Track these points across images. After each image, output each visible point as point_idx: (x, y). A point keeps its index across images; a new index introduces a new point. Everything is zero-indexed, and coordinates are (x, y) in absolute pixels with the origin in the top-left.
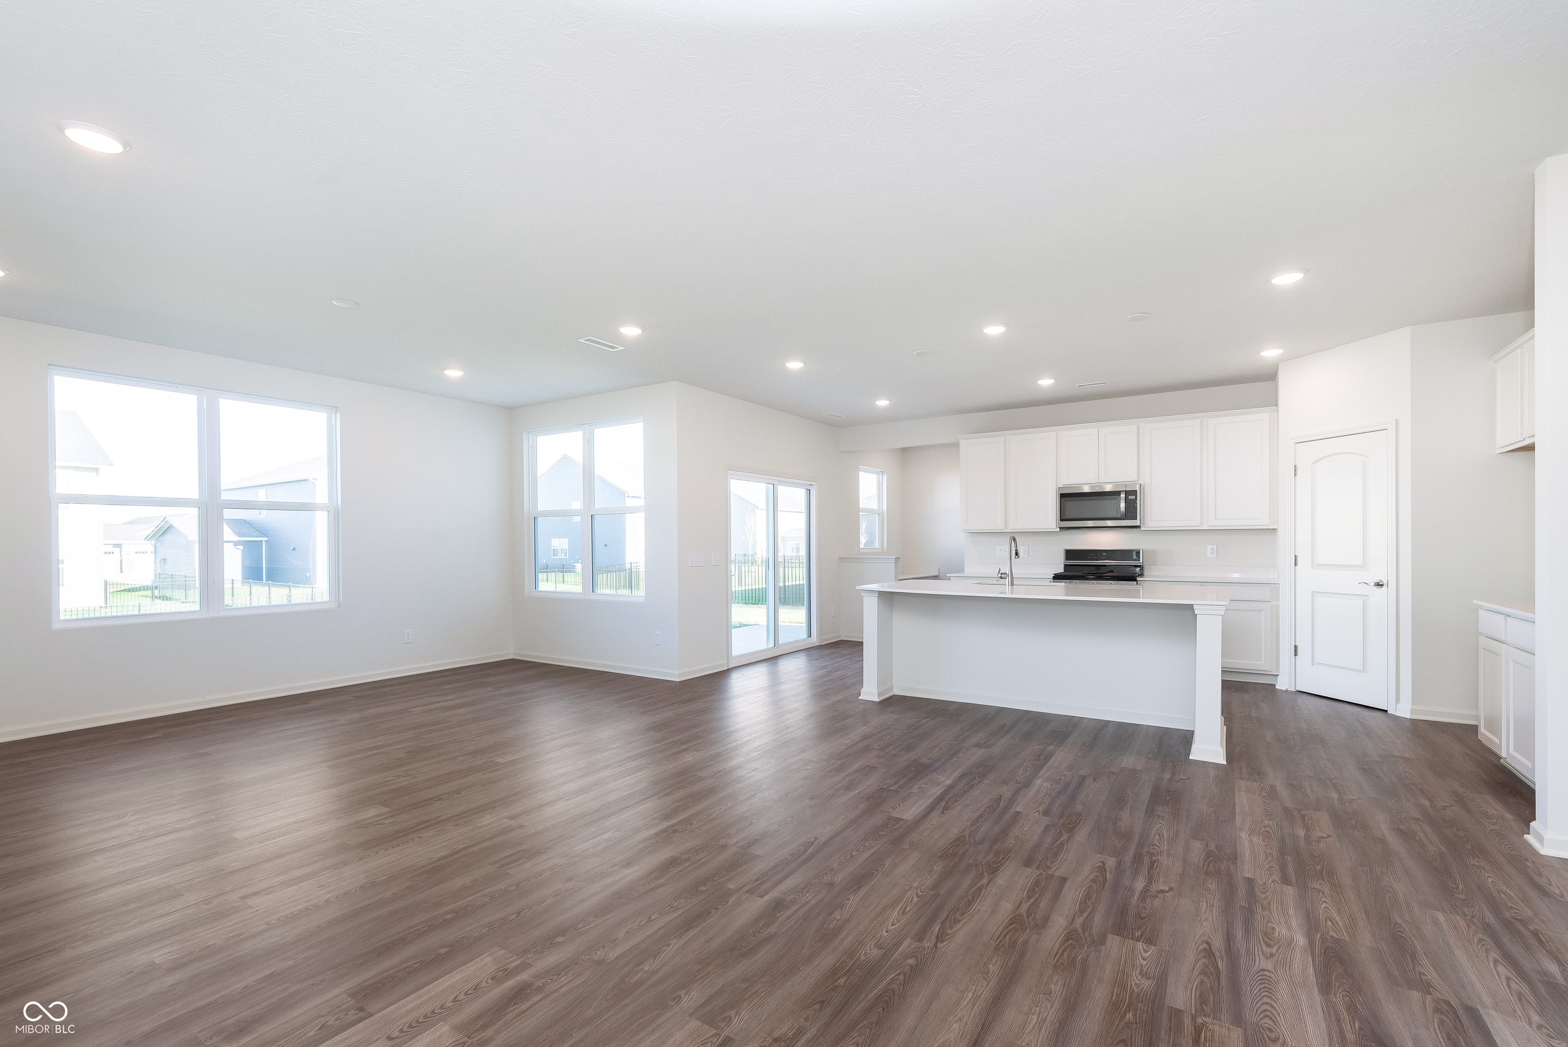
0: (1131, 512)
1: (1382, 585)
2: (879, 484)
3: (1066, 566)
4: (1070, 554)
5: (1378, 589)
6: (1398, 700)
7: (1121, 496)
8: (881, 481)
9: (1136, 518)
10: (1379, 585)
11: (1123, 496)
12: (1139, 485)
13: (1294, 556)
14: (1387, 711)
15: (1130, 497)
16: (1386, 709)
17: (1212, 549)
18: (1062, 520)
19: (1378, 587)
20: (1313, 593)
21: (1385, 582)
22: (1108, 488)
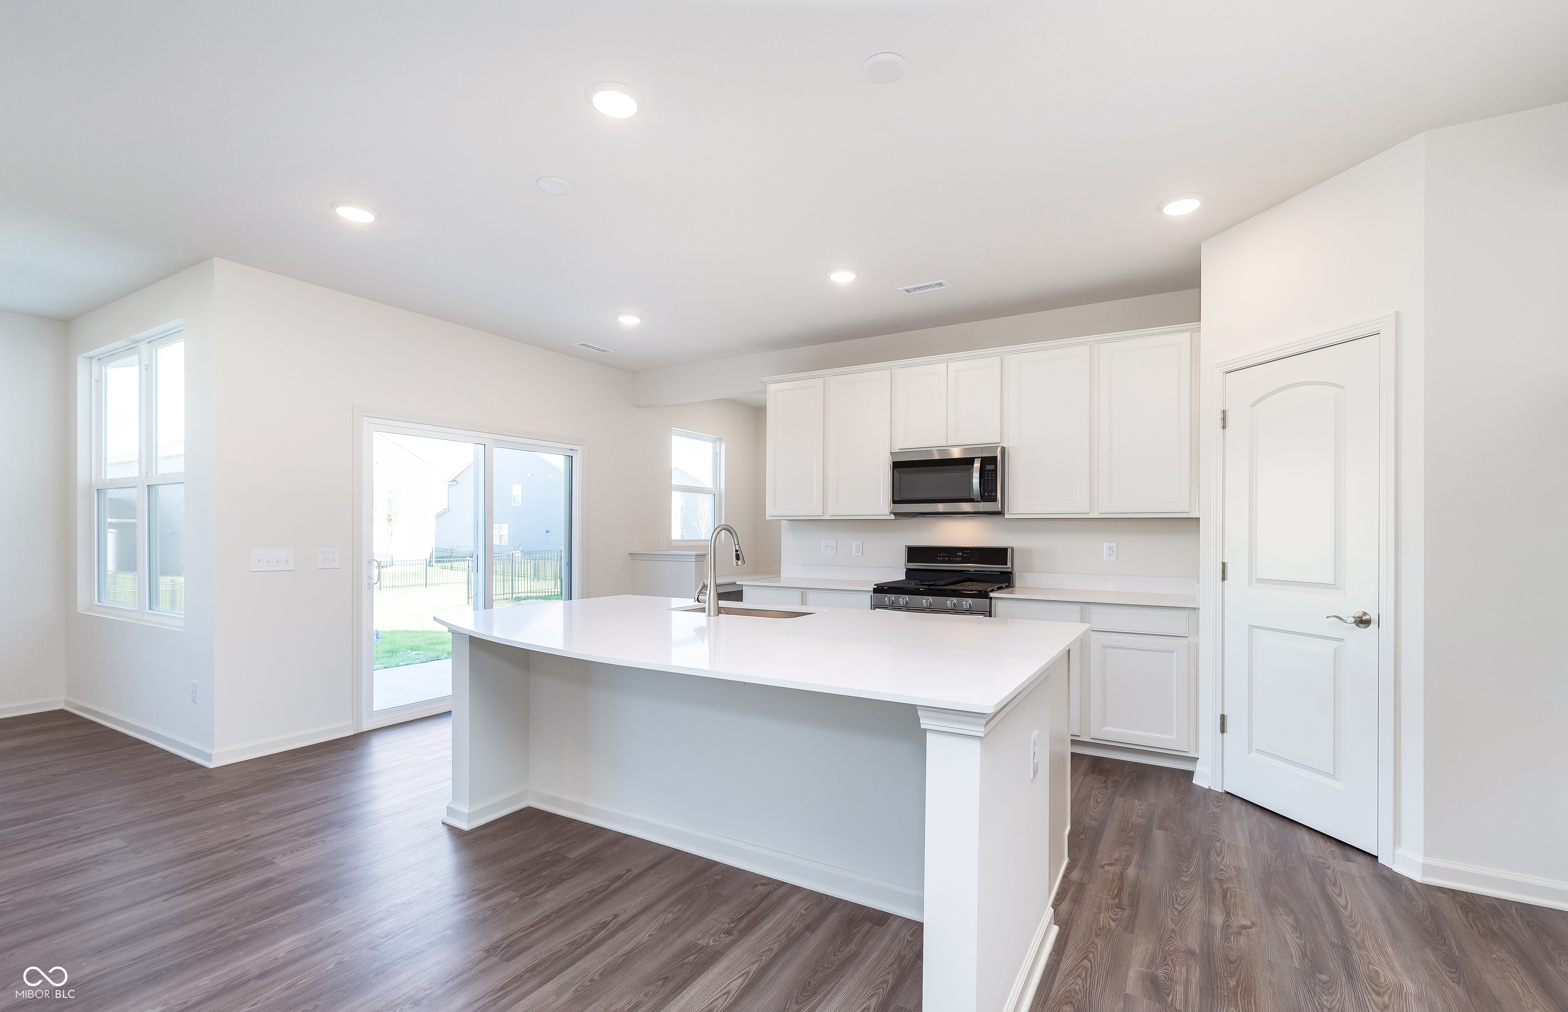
0: (989, 490)
1: (1367, 623)
2: (716, 455)
3: (909, 571)
4: (914, 553)
5: (1362, 631)
6: (1397, 840)
7: (975, 465)
8: (718, 451)
9: (994, 499)
10: (1363, 622)
11: (977, 465)
12: (999, 449)
13: (1221, 564)
14: (1377, 857)
15: (989, 467)
16: (1377, 855)
17: (1110, 548)
18: (895, 502)
19: (1361, 625)
20: (1252, 627)
21: (1373, 616)
22: (956, 453)
